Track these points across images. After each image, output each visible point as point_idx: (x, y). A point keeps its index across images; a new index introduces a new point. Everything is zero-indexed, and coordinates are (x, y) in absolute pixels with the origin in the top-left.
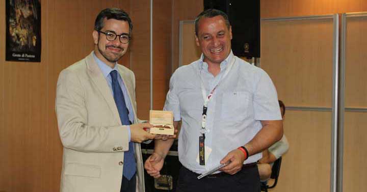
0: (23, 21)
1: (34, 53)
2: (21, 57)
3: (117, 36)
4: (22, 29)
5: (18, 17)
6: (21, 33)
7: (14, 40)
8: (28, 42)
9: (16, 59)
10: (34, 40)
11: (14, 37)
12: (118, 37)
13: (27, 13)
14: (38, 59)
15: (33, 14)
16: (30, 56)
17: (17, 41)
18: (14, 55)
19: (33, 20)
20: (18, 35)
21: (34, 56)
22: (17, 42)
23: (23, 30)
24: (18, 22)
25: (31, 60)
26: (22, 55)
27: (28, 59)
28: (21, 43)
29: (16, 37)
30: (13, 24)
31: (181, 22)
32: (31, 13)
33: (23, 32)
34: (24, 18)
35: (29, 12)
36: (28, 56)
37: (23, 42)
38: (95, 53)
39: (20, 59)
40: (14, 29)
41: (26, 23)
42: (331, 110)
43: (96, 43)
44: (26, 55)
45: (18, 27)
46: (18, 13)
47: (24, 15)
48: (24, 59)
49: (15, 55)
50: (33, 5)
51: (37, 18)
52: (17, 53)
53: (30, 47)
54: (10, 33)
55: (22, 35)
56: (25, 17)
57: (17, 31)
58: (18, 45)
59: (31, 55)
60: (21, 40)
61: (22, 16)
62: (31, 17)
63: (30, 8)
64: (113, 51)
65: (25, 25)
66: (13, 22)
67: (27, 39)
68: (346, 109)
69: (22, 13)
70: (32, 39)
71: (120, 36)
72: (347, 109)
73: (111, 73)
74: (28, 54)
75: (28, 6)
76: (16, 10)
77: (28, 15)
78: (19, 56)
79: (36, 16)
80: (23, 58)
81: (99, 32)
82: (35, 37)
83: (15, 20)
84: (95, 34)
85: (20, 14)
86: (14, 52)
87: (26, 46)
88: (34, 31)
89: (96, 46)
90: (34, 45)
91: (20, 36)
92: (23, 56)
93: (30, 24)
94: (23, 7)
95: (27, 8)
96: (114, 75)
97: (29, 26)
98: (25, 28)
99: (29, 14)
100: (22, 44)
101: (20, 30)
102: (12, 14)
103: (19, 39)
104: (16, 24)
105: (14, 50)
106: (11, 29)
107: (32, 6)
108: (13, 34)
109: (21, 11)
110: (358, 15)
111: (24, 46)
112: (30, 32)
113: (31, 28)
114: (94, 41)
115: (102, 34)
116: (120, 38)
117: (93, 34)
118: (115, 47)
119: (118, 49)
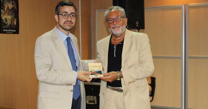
0: (9, 11)
4: (8, 15)
7: (4, 22)
8: (12, 23)
12: (69, 15)
14: (17, 32)
15: (14, 7)
16: (13, 31)
19: (14, 10)
21: (15, 31)
24: (6, 11)
25: (14, 33)
27: (12, 33)
29: (5, 20)
33: (9, 17)
34: (9, 9)
38: (57, 27)
40: (4, 15)
43: (58, 22)
47: (9, 7)
53: (13, 25)
54: (2, 17)
55: (8, 19)
57: (5, 17)
60: (8, 21)
62: (13, 9)
63: (12, 4)
64: (68, 24)
65: (10, 13)
66: (3, 12)
67: (11, 21)
70: (14, 21)
71: (70, 15)
74: (12, 30)
75: (11, 2)
76: (5, 5)
79: (16, 8)
81: (58, 14)
82: (16, 20)
83: (4, 10)
84: (56, 17)
85: (7, 7)
87: (11, 25)
88: (15, 17)
93: (13, 13)
94: (8, 3)
96: (69, 40)
97: (12, 14)
98: (10, 15)
99: (12, 7)
100: (9, 24)
104: (5, 13)
105: (4, 27)
106: (2, 15)
107: (14, 3)
109: (7, 5)
112: (13, 17)
113: (13, 15)
114: (56, 21)
115: (60, 16)
116: (70, 16)
117: (55, 17)
118: (68, 22)
119: (70, 23)
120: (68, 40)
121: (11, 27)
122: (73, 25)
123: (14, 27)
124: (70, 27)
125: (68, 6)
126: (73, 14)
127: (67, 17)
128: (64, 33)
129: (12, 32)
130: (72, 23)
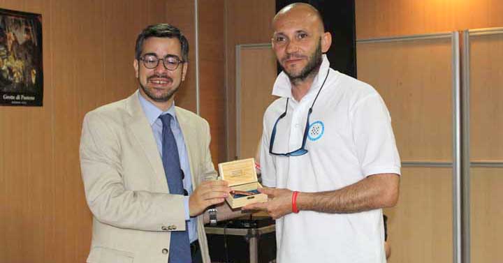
0: (17, 50)
1: (35, 95)
2: (16, 100)
3: (159, 60)
4: (15, 59)
5: (10, 43)
6: (15, 65)
8: (25, 79)
9: (8, 103)
10: (32, 74)
11: (4, 71)
12: (161, 61)
13: (22, 37)
14: (38, 102)
15: (31, 38)
16: (27, 98)
17: (9, 78)
18: (6, 97)
19: (31, 47)
20: (10, 69)
21: (33, 98)
23: (17, 62)
24: (10, 50)
25: (30, 103)
26: (16, 96)
27: (25, 103)
28: (15, 80)
29: (8, 72)
31: (239, 47)
32: (29, 37)
33: (18, 65)
34: (18, 44)
35: (25, 35)
36: (26, 98)
37: (17, 78)
39: (13, 102)
40: (5, 60)
41: (21, 51)
42: (451, 165)
44: (22, 96)
45: (11, 57)
46: (10, 38)
47: (19, 40)
48: (19, 103)
49: (8, 97)
50: (31, 26)
51: (36, 44)
52: (9, 94)
53: (27, 85)
55: (16, 68)
56: (20, 43)
57: (9, 63)
58: (11, 82)
59: (30, 96)
60: (15, 75)
61: (16, 41)
63: (27, 31)
65: (20, 54)
66: (3, 51)
67: (24, 75)
68: (472, 163)
69: (15, 37)
70: (30, 74)
72: (474, 164)
74: (25, 96)
75: (24, 27)
76: (8, 35)
77: (24, 40)
78: (12, 97)
79: (35, 41)
80: (18, 101)
82: (35, 71)
83: (6, 47)
85: (13, 39)
87: (22, 84)
91: (14, 70)
92: (18, 98)
94: (16, 29)
95: (23, 30)
98: (20, 59)
99: (27, 38)
100: (17, 81)
101: (13, 60)
103: (11, 73)
104: (8, 53)
105: (5, 90)
107: (30, 28)
109: (14, 34)
110: (485, 33)
111: (19, 83)
116: (164, 63)
118: (158, 77)
119: (165, 79)
121: (22, 89)
123: (31, 89)
127: (155, 65)
129: (27, 101)
130: (170, 79)
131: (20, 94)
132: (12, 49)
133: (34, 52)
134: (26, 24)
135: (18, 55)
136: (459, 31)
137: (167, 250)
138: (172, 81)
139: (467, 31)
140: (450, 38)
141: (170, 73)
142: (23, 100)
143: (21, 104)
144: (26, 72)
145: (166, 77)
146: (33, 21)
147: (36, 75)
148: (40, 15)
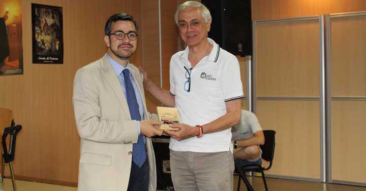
0: (47, 29)
1: (58, 56)
2: (46, 60)
3: (125, 34)
4: (46, 35)
5: (42, 25)
6: (45, 39)
7: (40, 45)
8: (52, 47)
9: (42, 62)
10: (57, 45)
11: (39, 42)
13: (50, 21)
14: (60, 61)
19: (56, 28)
20: (42, 41)
21: (57, 59)
22: (42, 47)
24: (42, 29)
25: (55, 62)
26: (46, 58)
28: (45, 48)
29: (41, 43)
30: (38, 31)
33: (47, 38)
34: (48, 26)
35: (52, 20)
36: (52, 59)
37: (47, 46)
39: (45, 62)
40: (40, 36)
41: (50, 30)
43: (109, 46)
44: (50, 58)
45: (43, 33)
46: (43, 22)
47: (48, 23)
49: (41, 59)
51: (59, 25)
52: (42, 57)
53: (53, 51)
54: (36, 39)
55: (47, 40)
56: (49, 25)
57: (42, 38)
59: (55, 58)
60: (46, 45)
61: (46, 24)
62: (52, 26)
63: (53, 17)
64: (125, 49)
65: (49, 32)
66: (38, 30)
67: (51, 44)
70: (55, 44)
73: (123, 72)
74: (53, 57)
75: (51, 15)
76: (41, 20)
77: (51, 23)
78: (44, 59)
79: (58, 23)
80: (48, 60)
81: (109, 34)
82: (58, 42)
83: (40, 27)
85: (44, 22)
86: (40, 56)
87: (50, 50)
88: (57, 37)
89: (109, 49)
90: (57, 48)
91: (45, 42)
92: (48, 59)
94: (46, 16)
95: (51, 17)
97: (52, 32)
98: (49, 34)
99: (53, 22)
100: (47, 49)
101: (44, 35)
102: (37, 23)
103: (44, 44)
104: (41, 31)
105: (40, 54)
106: (36, 36)
107: (55, 15)
108: (39, 40)
109: (45, 20)
112: (53, 38)
113: (54, 35)
114: (106, 45)
115: (112, 36)
116: (128, 36)
117: (105, 39)
118: (125, 44)
119: (128, 46)
120: (126, 73)
121: (50, 53)
122: (134, 49)
123: (55, 53)
124: (128, 52)
125: (123, 20)
126: (132, 33)
127: (122, 38)
128: (118, 63)
129: (53, 60)
130: (132, 46)
131: (49, 56)
132: (44, 29)
133: (58, 31)
134: (53, 13)
135: (47, 32)
136: (324, 15)
137: (131, 152)
138: (133, 47)
139: (328, 15)
140: (318, 19)
141: (132, 42)
142: (51, 60)
143: (49, 62)
144: (52, 43)
145: (129, 44)
146: (57, 11)
147: (59, 45)
148: (62, 8)
